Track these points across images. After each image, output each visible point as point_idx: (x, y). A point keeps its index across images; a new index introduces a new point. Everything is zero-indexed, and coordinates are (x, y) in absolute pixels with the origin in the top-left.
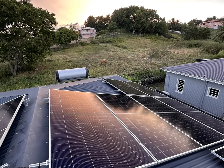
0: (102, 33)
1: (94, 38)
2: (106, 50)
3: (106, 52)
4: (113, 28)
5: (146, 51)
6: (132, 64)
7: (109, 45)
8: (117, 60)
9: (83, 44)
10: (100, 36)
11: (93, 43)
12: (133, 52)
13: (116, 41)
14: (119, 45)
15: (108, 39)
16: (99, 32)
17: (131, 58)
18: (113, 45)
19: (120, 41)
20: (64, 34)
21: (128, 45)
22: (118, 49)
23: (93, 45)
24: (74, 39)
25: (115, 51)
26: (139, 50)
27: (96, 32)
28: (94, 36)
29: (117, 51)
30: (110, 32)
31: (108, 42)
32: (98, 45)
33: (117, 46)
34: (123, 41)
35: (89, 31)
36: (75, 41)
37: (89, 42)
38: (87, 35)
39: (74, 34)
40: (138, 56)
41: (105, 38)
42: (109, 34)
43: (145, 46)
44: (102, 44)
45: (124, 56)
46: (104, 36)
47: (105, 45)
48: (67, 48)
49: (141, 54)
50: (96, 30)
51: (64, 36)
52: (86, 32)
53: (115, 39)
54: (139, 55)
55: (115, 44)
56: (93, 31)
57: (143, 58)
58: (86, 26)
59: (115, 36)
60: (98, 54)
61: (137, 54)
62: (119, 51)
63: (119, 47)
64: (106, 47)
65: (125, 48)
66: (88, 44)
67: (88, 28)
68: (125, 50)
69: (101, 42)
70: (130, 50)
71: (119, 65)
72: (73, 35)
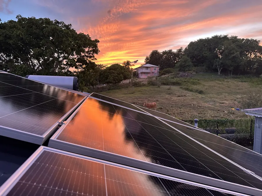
0: (168, 72)
1: (154, 79)
2: (169, 94)
3: (167, 96)
4: (186, 65)
5: (237, 98)
6: (204, 114)
7: (174, 88)
8: (181, 107)
9: (136, 85)
10: (163, 76)
11: (152, 84)
12: (213, 99)
13: (187, 83)
14: (190, 88)
15: (175, 80)
16: (163, 70)
17: (207, 107)
18: (181, 88)
19: (194, 83)
20: (114, 71)
21: (206, 89)
22: (189, 94)
23: (151, 86)
24: (125, 78)
25: (182, 96)
26: (225, 97)
27: (159, 70)
28: (155, 75)
29: (185, 96)
30: (180, 70)
31: (174, 84)
32: (159, 87)
33: (187, 89)
34: (199, 84)
35: (149, 69)
36: (127, 81)
37: (146, 83)
38: (145, 75)
39: (127, 72)
40: (221, 104)
41: (171, 79)
42: (178, 74)
43: (238, 92)
44: (164, 87)
45: (195, 103)
46: (170, 76)
47: (168, 87)
48: (115, 89)
49: (227, 103)
50: (159, 68)
51: (113, 73)
52: (144, 70)
53: (186, 80)
54: (223, 103)
55: (185, 87)
56: (155, 69)
57: (229, 107)
58: (147, 63)
59: (187, 76)
60: (155, 97)
61: (220, 101)
62: (189, 96)
63: (191, 91)
64: (169, 89)
65: (201, 92)
66: (144, 85)
67: (148, 65)
68: (200, 96)
69: (164, 84)
70: (209, 95)
71: (182, 113)
72: (126, 73)
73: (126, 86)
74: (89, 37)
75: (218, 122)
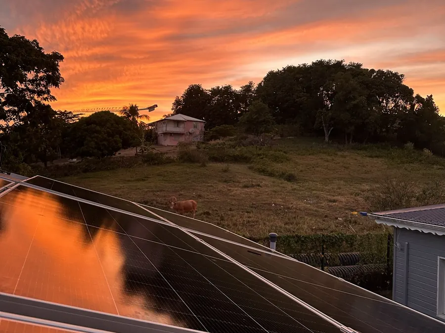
0: (224, 134)
1: (194, 147)
2: (225, 181)
3: (221, 186)
4: (260, 120)
5: (363, 191)
6: (297, 224)
7: (235, 167)
8: (249, 209)
9: (153, 160)
10: (213, 142)
11: (187, 158)
12: (314, 192)
13: (262, 158)
14: (269, 169)
15: (237, 151)
16: (214, 129)
17: (302, 208)
18: (250, 168)
19: (276, 159)
20: (98, 128)
21: (301, 171)
22: (267, 181)
23: (186, 164)
24: (126, 145)
25: (253, 186)
26: (340, 188)
27: (203, 129)
28: (195, 140)
29: (259, 185)
30: (248, 131)
31: (237, 159)
32: (204, 165)
33: (263, 171)
34: (288, 160)
35: (182, 126)
36: (131, 152)
37: (174, 156)
38: (173, 138)
39: (130, 129)
40: (331, 204)
41: (230, 148)
42: (245, 138)
43: (363, 179)
44: (214, 165)
45: (279, 201)
46: (227, 143)
48: (100, 170)
49: (343, 200)
50: (203, 125)
51: (97, 132)
52: (171, 128)
53: (260, 152)
54: (334, 201)
55: (259, 166)
56: (195, 125)
57: (347, 209)
58: (177, 112)
59: (263, 144)
60: (194, 189)
61: (329, 197)
62: (266, 186)
63: (271, 175)
64: (225, 171)
65: (290, 178)
66: (170, 161)
67: (180, 117)
68: (289, 186)
69: (215, 159)
70: (307, 184)
71: (251, 224)
72: (128, 133)
73: (128, 163)
74: (38, 47)
75: (324, 241)
